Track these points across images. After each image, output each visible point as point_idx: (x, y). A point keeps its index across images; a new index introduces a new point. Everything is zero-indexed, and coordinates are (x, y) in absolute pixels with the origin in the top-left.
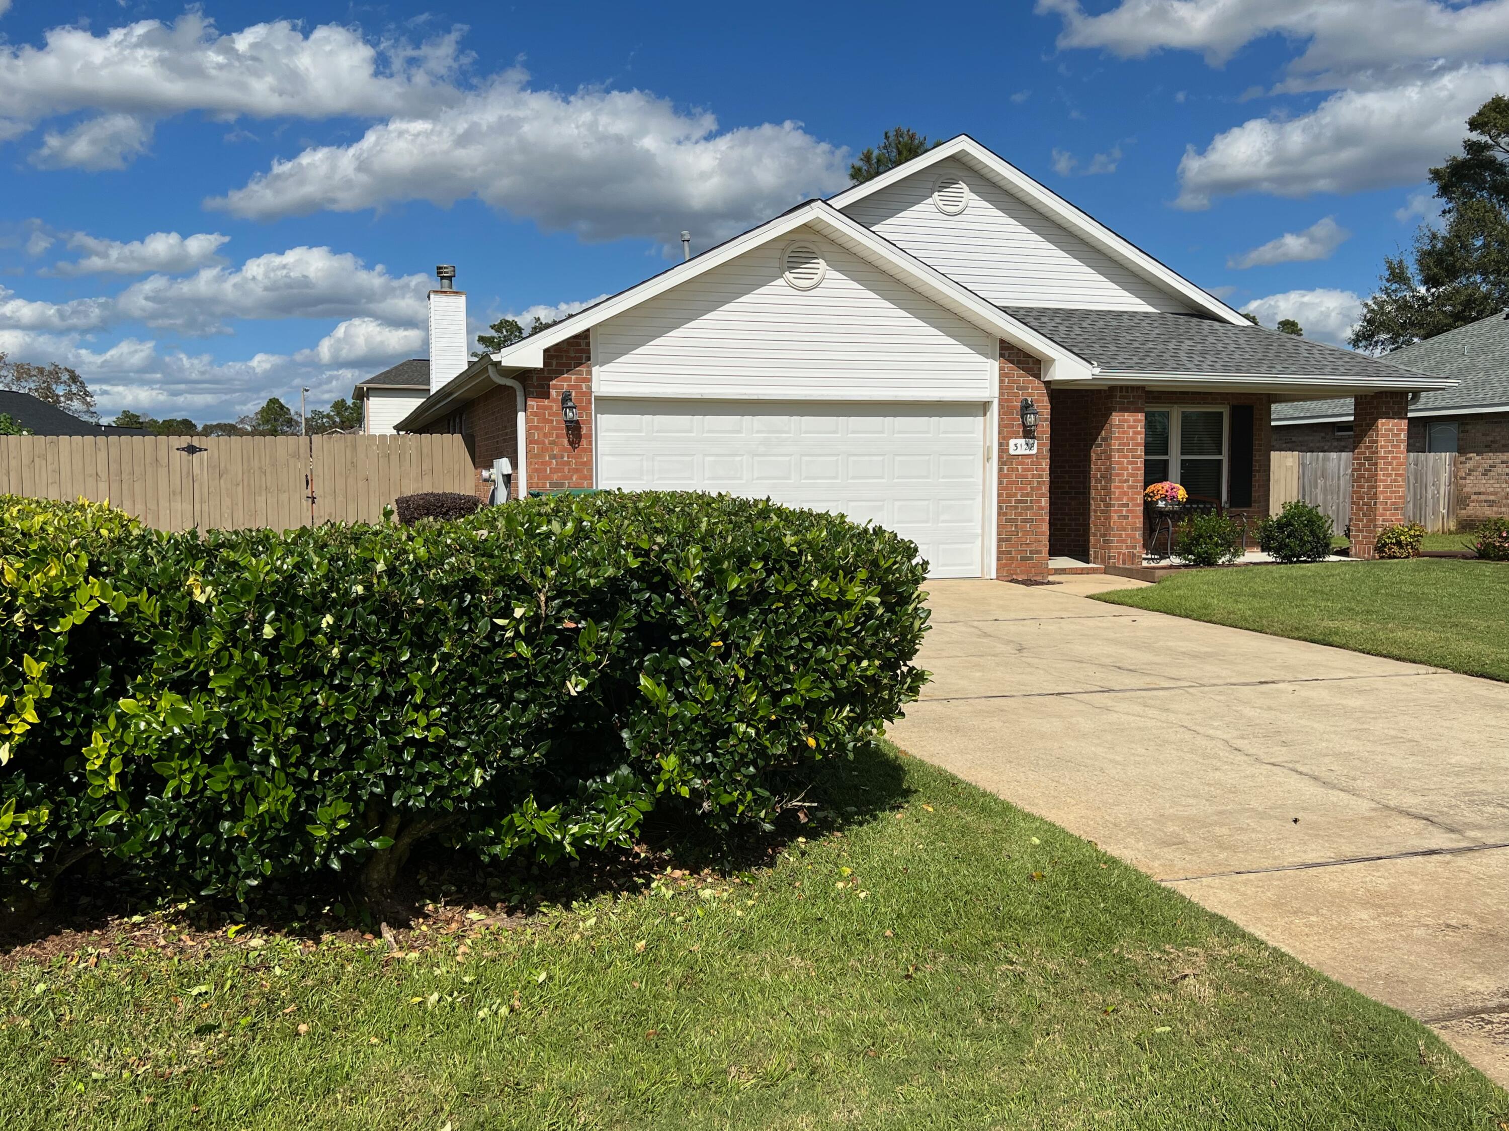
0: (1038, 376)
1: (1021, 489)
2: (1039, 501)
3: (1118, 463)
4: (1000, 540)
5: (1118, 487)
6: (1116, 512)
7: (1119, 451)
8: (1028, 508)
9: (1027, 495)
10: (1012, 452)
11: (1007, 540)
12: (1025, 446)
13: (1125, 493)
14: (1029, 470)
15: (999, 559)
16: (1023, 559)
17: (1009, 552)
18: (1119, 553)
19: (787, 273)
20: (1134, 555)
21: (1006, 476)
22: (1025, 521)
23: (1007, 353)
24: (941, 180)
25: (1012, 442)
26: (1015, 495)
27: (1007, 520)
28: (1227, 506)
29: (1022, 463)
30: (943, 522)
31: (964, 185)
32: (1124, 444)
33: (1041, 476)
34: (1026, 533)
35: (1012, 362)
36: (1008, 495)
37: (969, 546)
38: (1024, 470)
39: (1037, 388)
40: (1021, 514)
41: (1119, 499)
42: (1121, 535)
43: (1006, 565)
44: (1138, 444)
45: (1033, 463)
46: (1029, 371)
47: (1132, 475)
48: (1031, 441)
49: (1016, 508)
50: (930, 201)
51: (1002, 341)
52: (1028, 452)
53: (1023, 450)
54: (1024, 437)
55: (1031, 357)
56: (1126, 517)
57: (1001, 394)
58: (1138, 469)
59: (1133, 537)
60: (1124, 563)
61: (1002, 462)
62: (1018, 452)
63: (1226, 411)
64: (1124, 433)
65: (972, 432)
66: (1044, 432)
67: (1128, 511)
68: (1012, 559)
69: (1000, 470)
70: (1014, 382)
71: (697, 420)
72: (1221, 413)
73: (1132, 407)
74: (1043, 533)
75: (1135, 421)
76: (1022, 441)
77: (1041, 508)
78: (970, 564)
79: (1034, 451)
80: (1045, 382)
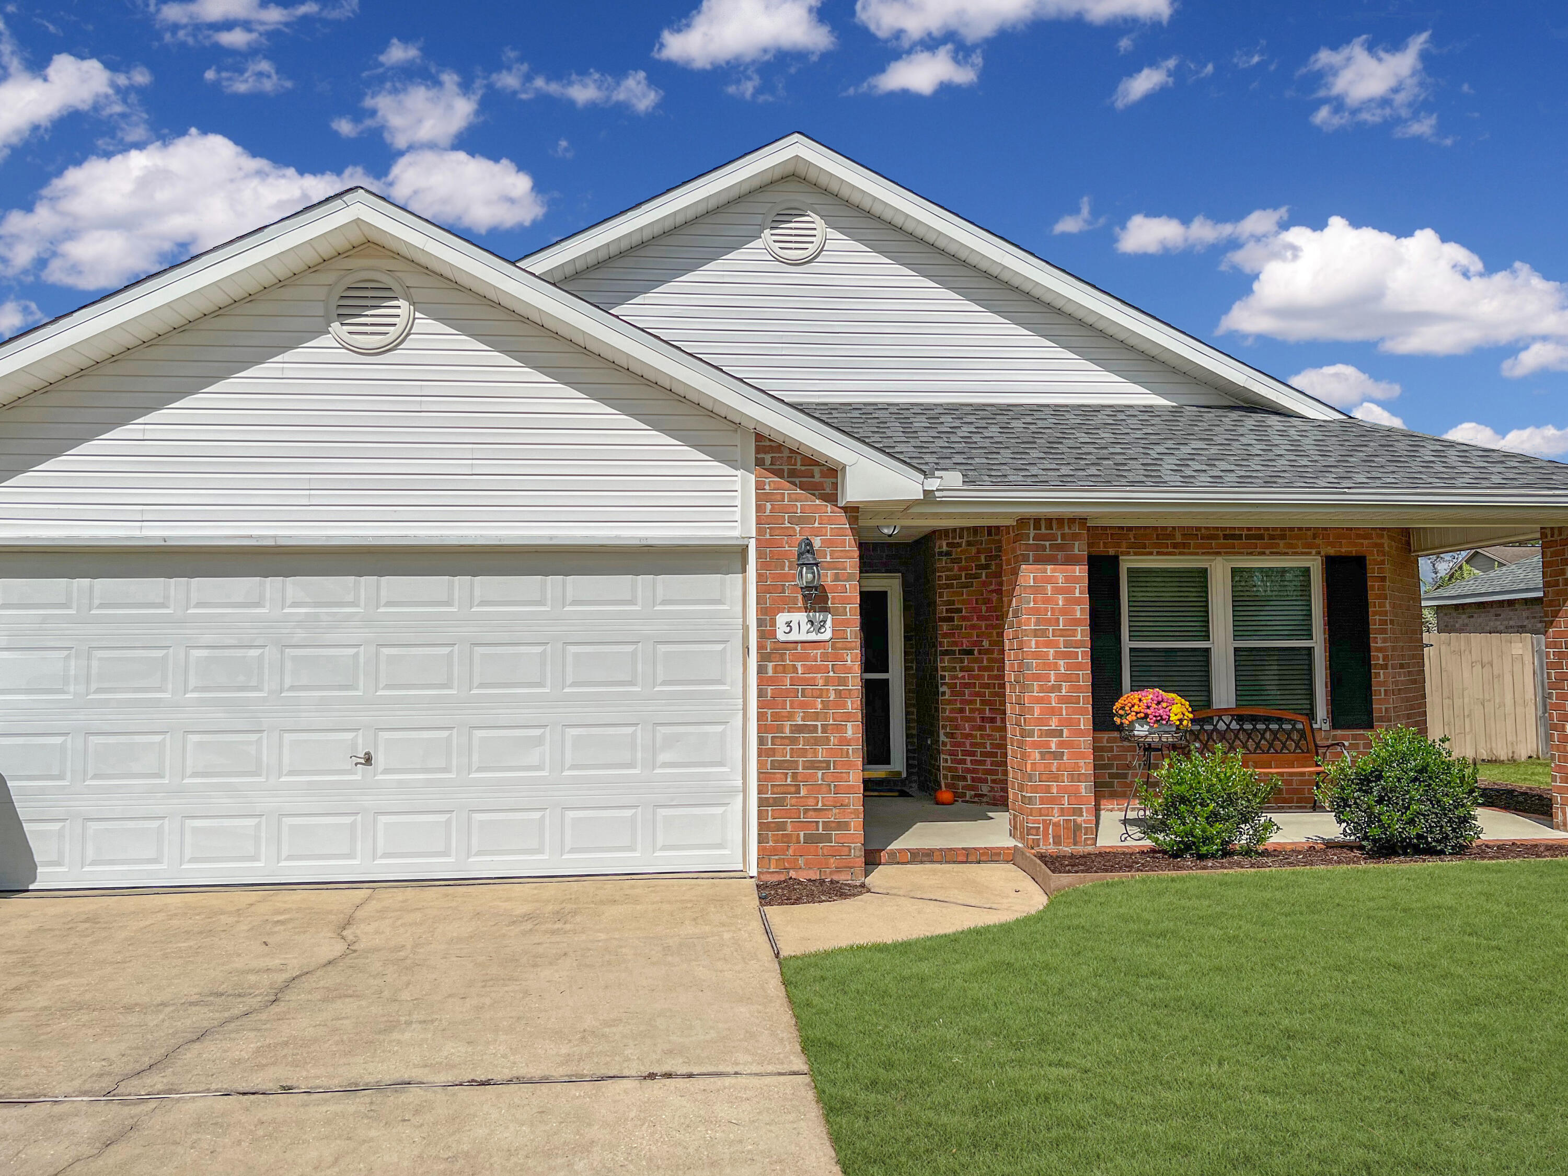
0: (831, 498)
1: (803, 705)
2: (840, 728)
3: (1036, 655)
4: (762, 802)
5: (1039, 700)
6: (1035, 745)
7: (1036, 633)
8: (817, 742)
9: (816, 716)
10: (781, 636)
11: (777, 802)
12: (805, 627)
13: (1053, 711)
14: (817, 670)
15: (761, 839)
16: (809, 839)
17: (781, 826)
18: (1046, 824)
19: (336, 326)
20: (1077, 827)
21: (772, 681)
22: (813, 765)
23: (768, 458)
24: (778, 209)
25: (782, 619)
26: (790, 717)
27: (775, 765)
28: (1326, 727)
29: (803, 658)
30: (665, 765)
31: (816, 218)
32: (1048, 622)
33: (843, 681)
34: (816, 788)
35: (779, 473)
36: (776, 717)
37: (719, 810)
38: (809, 670)
39: (831, 521)
40: (803, 752)
41: (1040, 722)
42: (1048, 789)
43: (774, 851)
44: (1077, 622)
45: (825, 658)
46: (812, 488)
47: (1066, 678)
48: (819, 616)
49: (793, 741)
50: (758, 243)
51: (759, 437)
52: (813, 637)
53: (803, 633)
54: (806, 610)
55: (817, 463)
56: (1058, 756)
57: (760, 531)
58: (1079, 666)
59: (1074, 794)
60: (1057, 842)
61: (764, 657)
62: (794, 636)
63: (1315, 565)
64: (1047, 600)
65: (719, 602)
66: (846, 601)
67: (1061, 744)
68: (787, 838)
69: (761, 670)
70: (784, 510)
71: (175, 586)
72: (1308, 570)
73: (1060, 555)
74: (850, 790)
75: (1067, 579)
76: (801, 617)
77: (844, 741)
78: (720, 846)
79: (827, 635)
80: (845, 509)
